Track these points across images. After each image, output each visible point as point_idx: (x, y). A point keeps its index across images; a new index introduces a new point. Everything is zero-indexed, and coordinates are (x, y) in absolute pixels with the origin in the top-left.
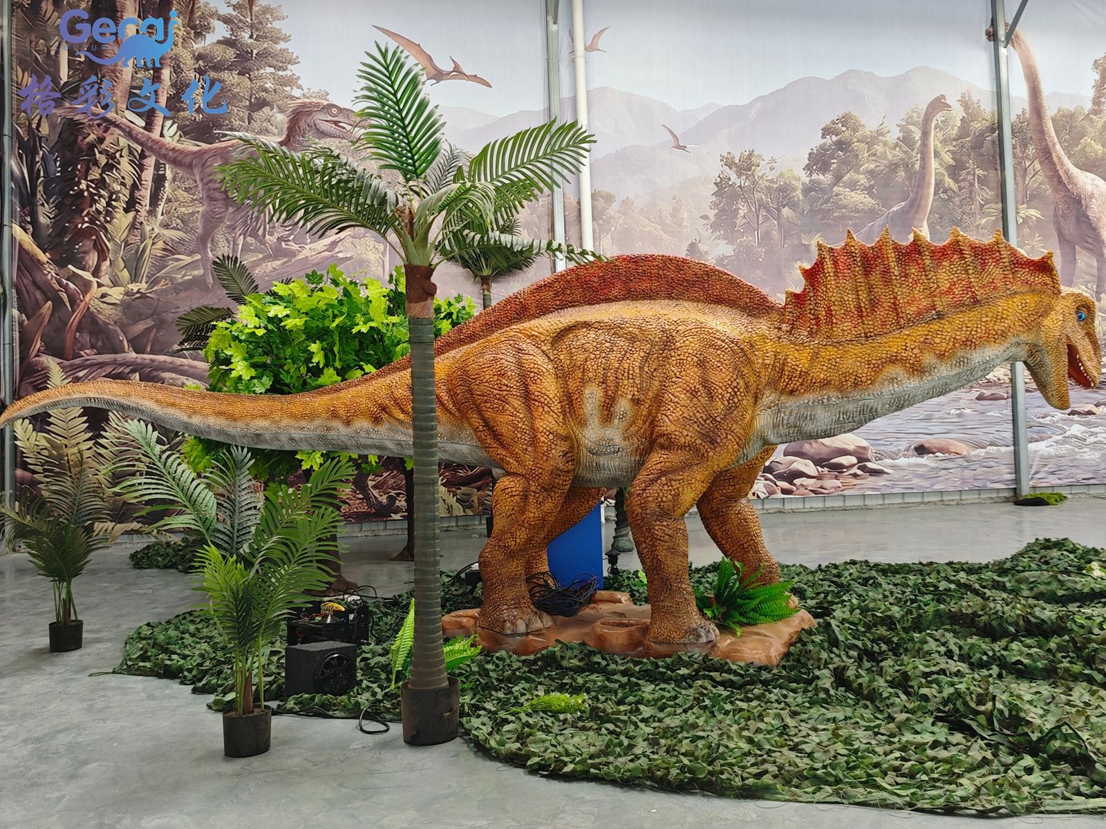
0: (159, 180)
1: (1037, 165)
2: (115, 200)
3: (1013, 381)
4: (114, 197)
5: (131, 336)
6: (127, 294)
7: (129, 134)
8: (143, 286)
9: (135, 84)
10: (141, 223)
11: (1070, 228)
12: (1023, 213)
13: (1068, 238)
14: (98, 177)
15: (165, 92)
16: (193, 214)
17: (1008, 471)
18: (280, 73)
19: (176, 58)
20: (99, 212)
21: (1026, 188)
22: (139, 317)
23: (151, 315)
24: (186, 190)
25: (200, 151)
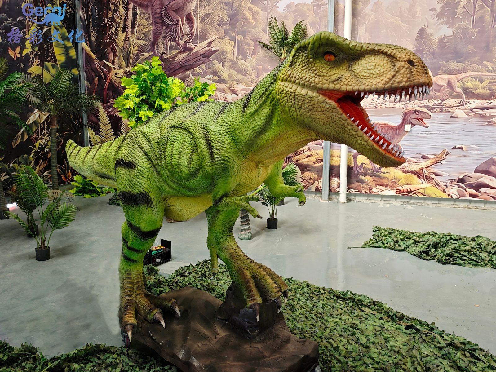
0: (135, 15)
2: (118, 27)
6: (125, 72)
8: (131, 69)
10: (129, 38)
14: (111, 16)
16: (149, 31)
20: (112, 33)
24: (146, 19)
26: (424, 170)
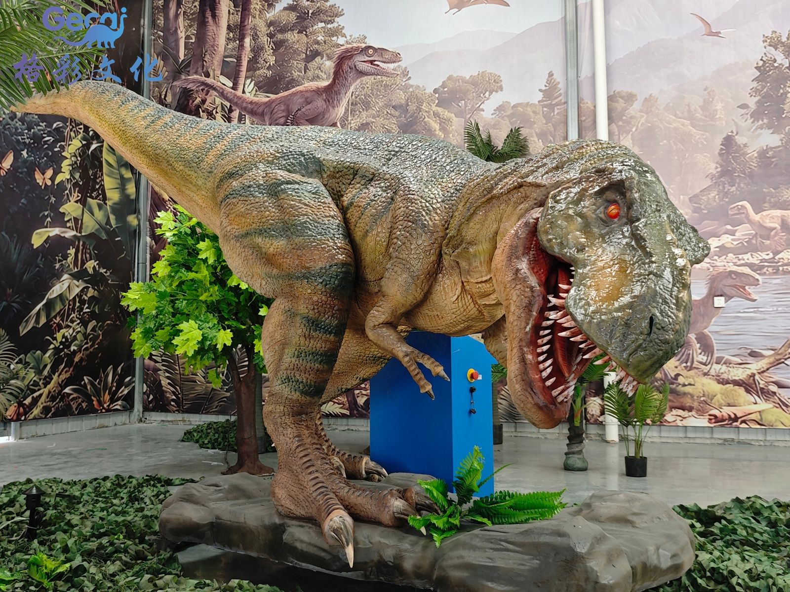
7: (222, 94)
9: (226, 54)
15: (247, 57)
18: (329, 26)
19: (254, 28)
25: (269, 101)
26: (757, 377)
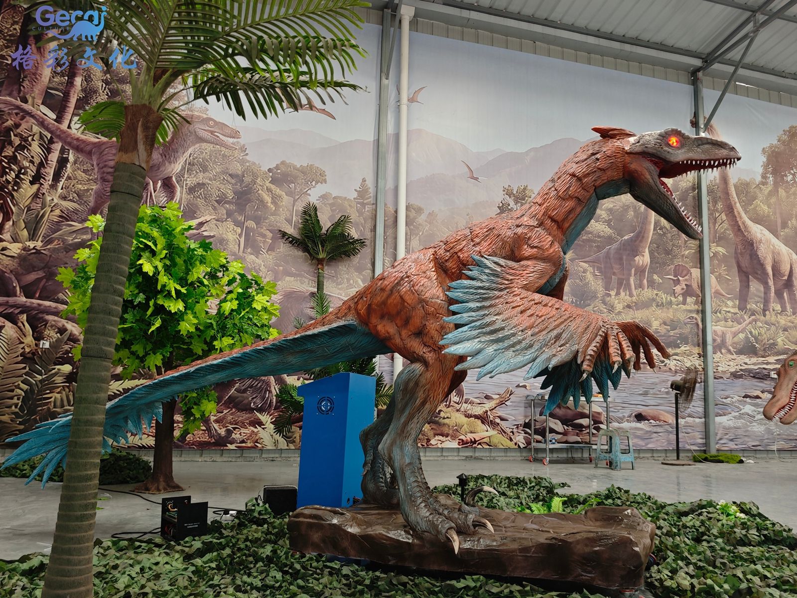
0: (62, 162)
1: (724, 217)
2: (23, 174)
3: (705, 369)
4: (23, 171)
5: (23, 284)
6: (24, 249)
7: (42, 123)
8: (39, 244)
9: (51, 85)
10: (43, 194)
11: (745, 262)
12: (713, 250)
13: (745, 270)
14: (11, 154)
15: (76, 95)
16: (88, 190)
17: (700, 436)
19: (88, 70)
20: (8, 182)
21: (716, 232)
22: (32, 268)
23: (43, 268)
24: (84, 171)
25: (99, 142)
26: (489, 413)
